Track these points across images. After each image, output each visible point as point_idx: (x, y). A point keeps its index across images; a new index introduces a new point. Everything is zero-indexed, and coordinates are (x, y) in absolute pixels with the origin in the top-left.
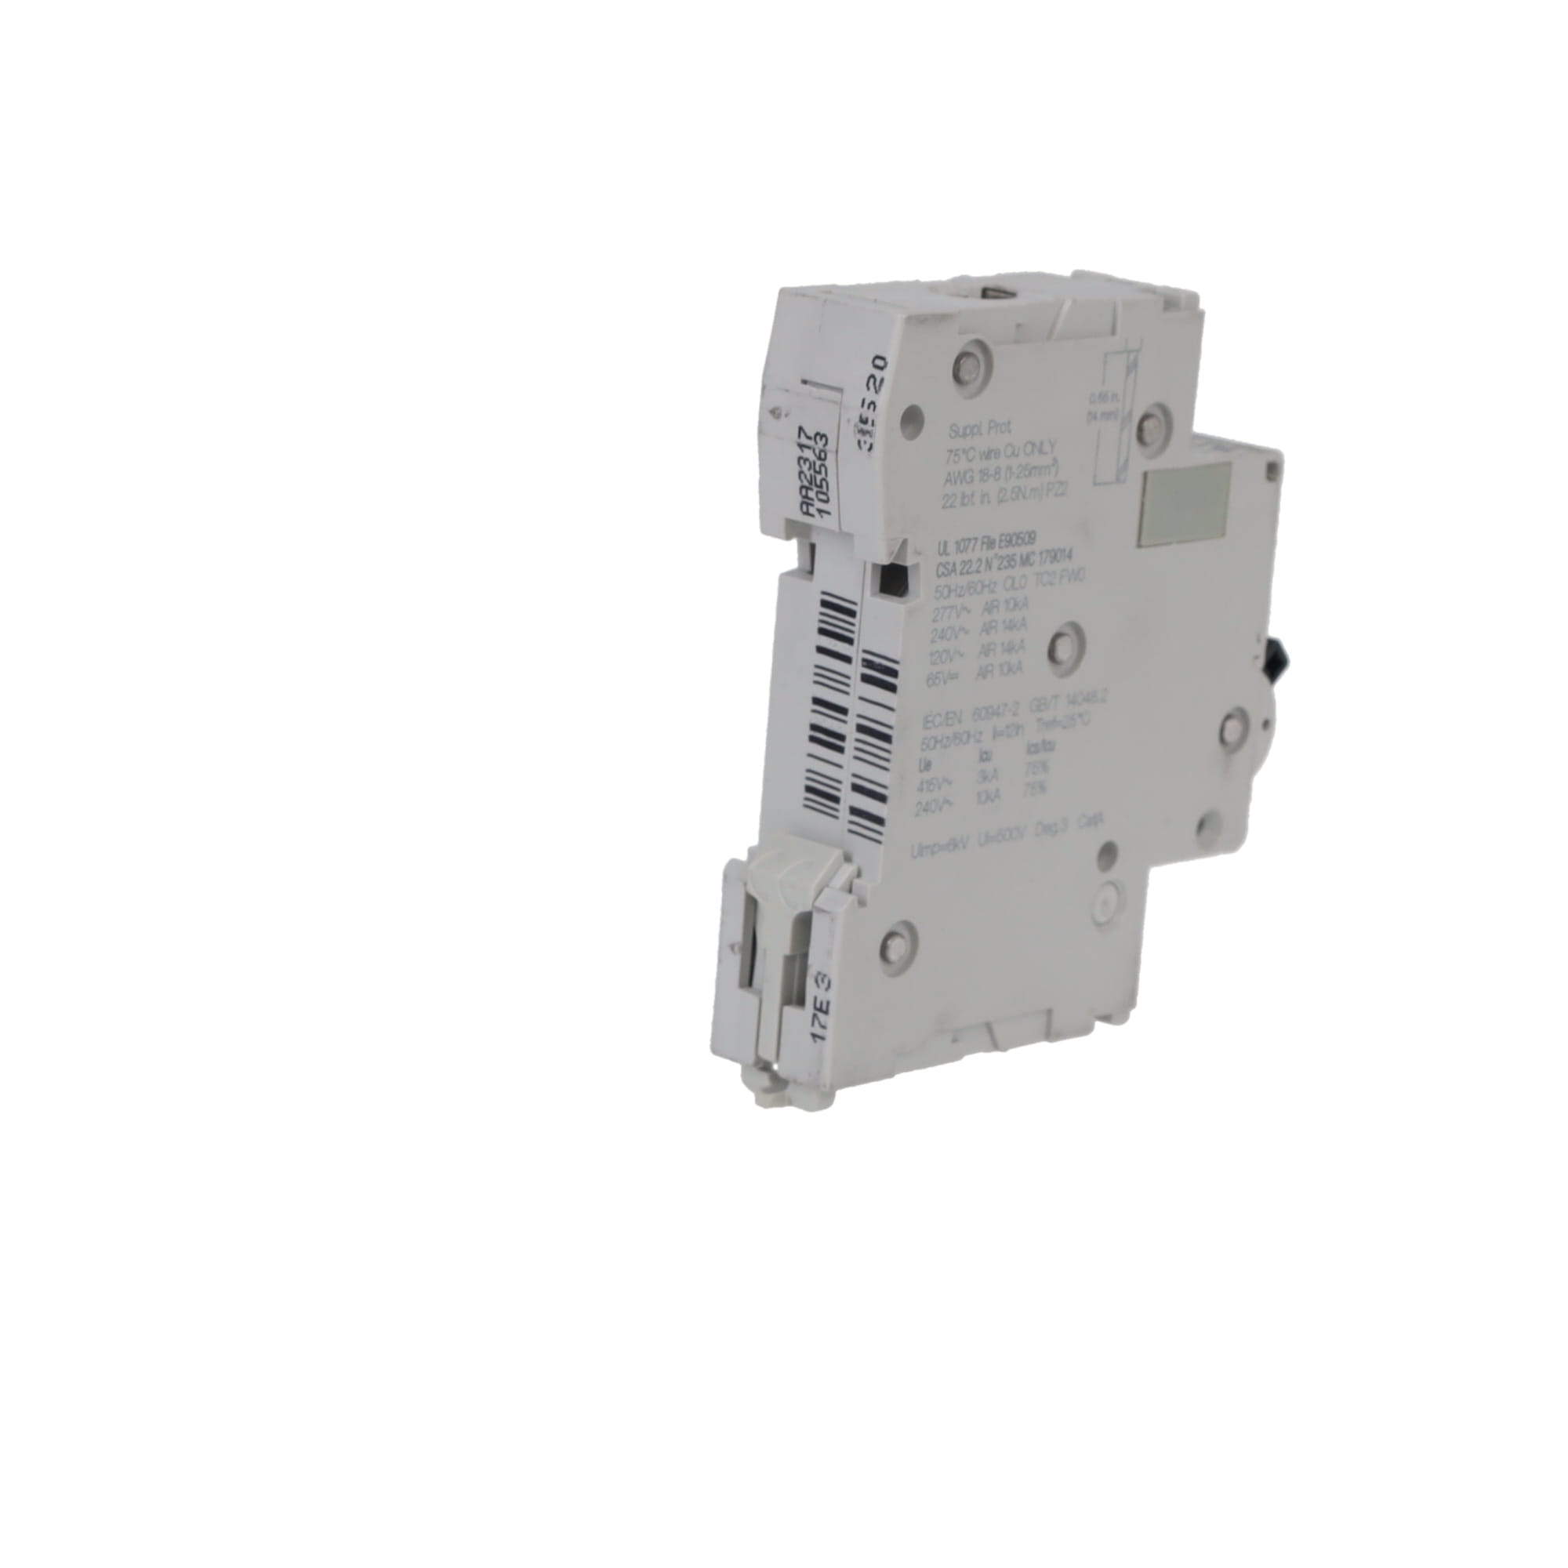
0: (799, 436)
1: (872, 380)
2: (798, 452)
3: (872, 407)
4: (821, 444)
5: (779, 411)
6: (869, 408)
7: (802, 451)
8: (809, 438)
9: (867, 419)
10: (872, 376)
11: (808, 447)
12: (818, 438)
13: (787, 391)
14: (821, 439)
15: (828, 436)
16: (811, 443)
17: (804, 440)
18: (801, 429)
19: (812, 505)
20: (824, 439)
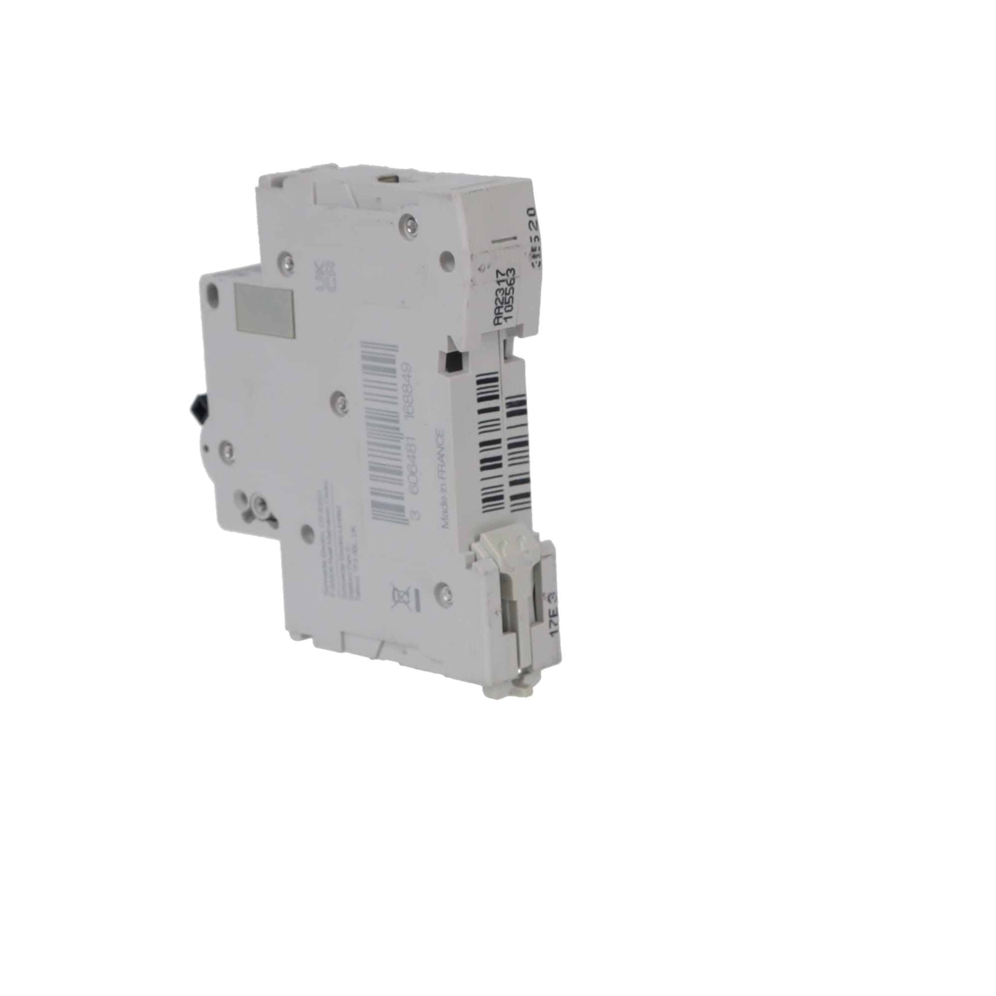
0: (497, 276)
1: (531, 224)
2: (497, 287)
3: (537, 239)
4: (511, 275)
5: (483, 266)
6: (535, 241)
7: (499, 284)
8: (503, 275)
9: (536, 248)
10: (531, 222)
11: (503, 281)
12: (509, 272)
13: (486, 252)
14: (511, 272)
15: (515, 269)
16: (505, 277)
17: (500, 278)
18: (498, 272)
19: (501, 317)
20: (512, 272)
